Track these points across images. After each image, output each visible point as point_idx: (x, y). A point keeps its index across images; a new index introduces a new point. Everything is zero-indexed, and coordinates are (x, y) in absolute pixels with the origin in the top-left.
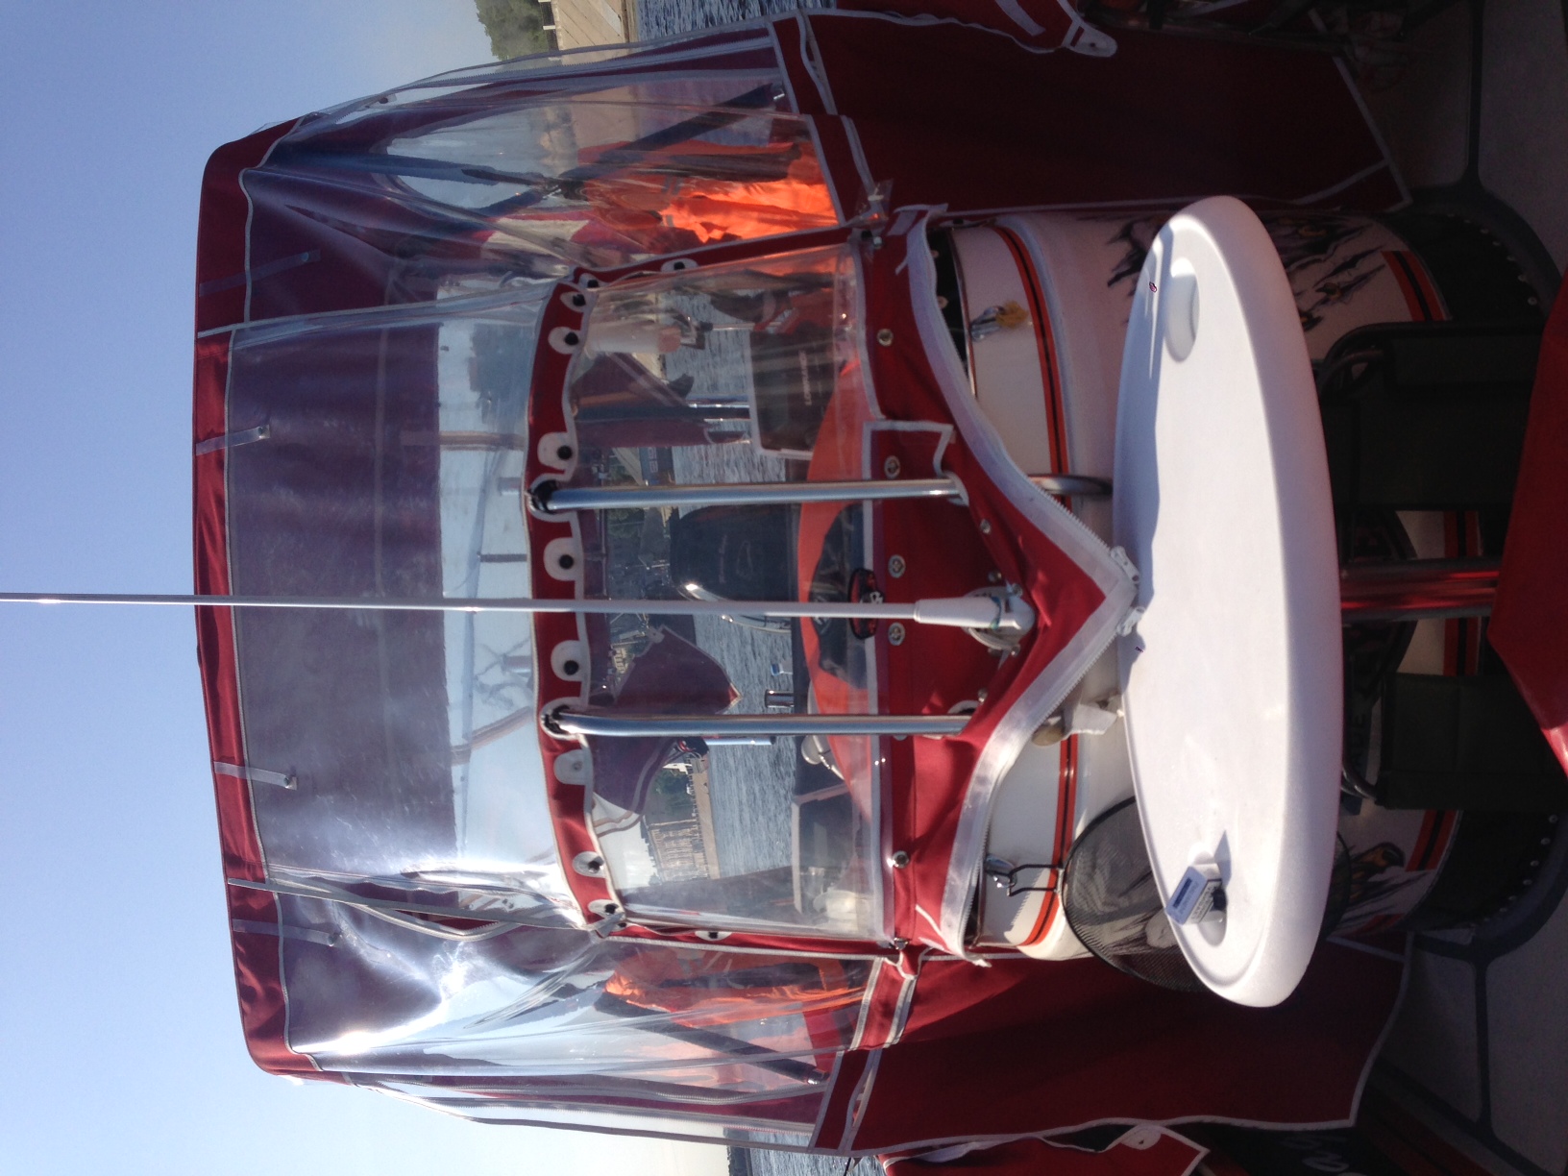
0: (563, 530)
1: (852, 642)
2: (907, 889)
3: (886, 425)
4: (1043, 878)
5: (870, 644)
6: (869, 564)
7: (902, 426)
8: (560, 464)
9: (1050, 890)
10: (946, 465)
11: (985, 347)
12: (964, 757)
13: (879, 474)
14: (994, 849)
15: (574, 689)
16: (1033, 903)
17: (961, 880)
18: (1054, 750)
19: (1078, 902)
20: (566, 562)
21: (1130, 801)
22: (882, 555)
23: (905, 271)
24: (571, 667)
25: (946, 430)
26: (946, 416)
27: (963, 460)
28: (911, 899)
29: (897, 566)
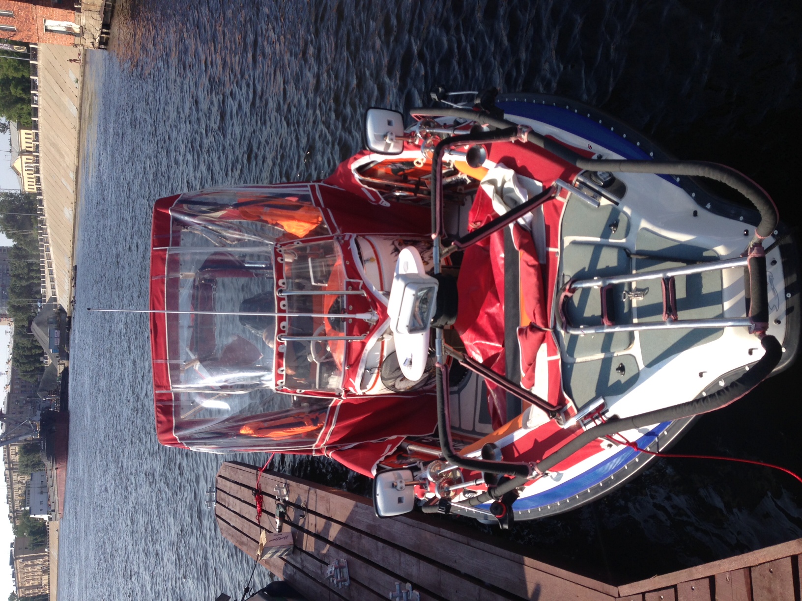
0: (284, 299)
1: (341, 323)
2: (349, 374)
3: (348, 280)
4: (376, 371)
5: (345, 323)
6: (345, 307)
7: (352, 280)
8: (283, 286)
9: (378, 373)
10: (362, 288)
11: (367, 265)
12: (363, 344)
13: (347, 289)
14: (367, 365)
15: (284, 332)
16: (375, 376)
17: (361, 371)
18: (380, 343)
19: (383, 375)
20: (284, 306)
21: (395, 351)
22: (348, 305)
23: (350, 249)
24: (284, 327)
25: (361, 282)
26: (361, 279)
27: (365, 287)
28: (349, 377)
29: (351, 307)
